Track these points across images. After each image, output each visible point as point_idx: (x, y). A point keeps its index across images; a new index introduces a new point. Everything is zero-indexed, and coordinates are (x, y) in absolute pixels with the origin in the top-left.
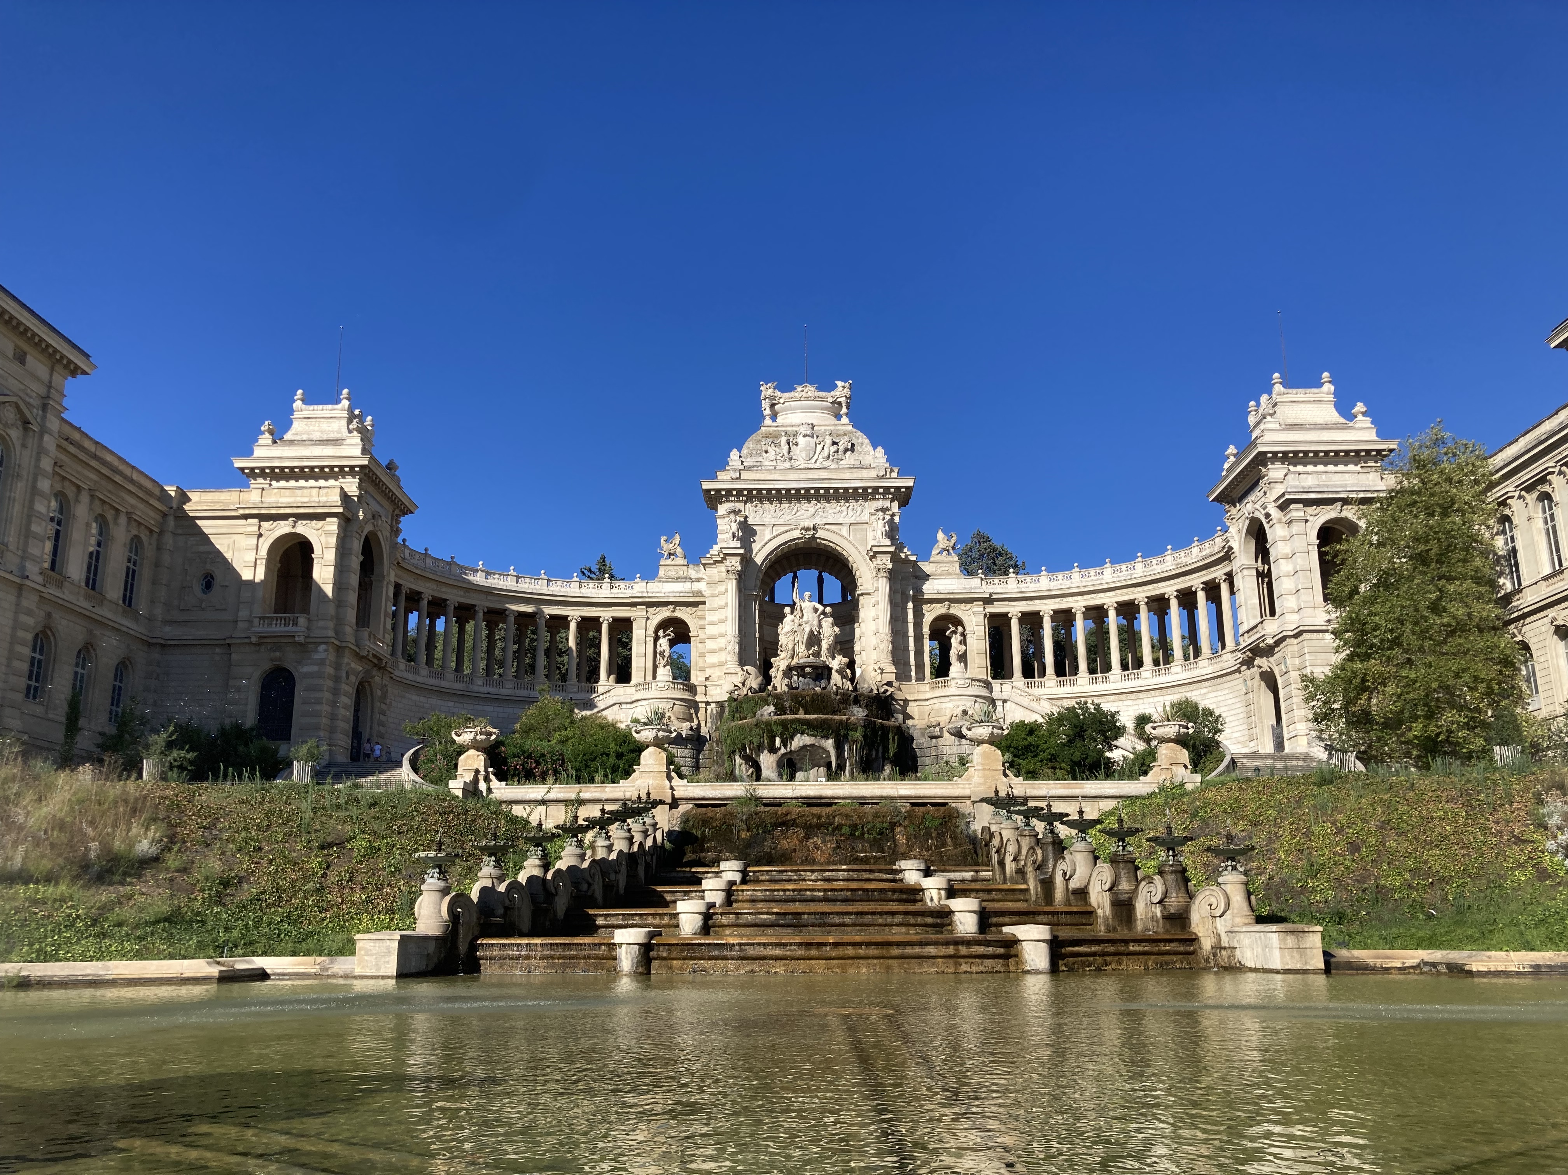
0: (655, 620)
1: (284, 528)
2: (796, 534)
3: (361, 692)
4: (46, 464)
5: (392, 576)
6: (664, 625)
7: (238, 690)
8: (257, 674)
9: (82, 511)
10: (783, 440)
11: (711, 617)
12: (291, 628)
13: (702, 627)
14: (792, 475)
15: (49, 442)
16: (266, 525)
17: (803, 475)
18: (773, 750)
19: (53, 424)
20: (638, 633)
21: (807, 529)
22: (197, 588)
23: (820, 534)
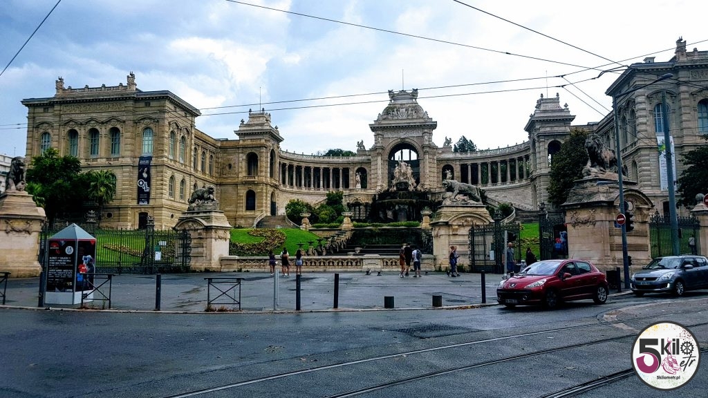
0: (356, 169)
1: (249, 151)
2: (399, 140)
3: (272, 195)
4: (193, 142)
5: (278, 160)
6: (358, 171)
7: (241, 196)
8: (245, 192)
9: (200, 152)
10: (395, 110)
11: (373, 167)
12: (253, 180)
13: (371, 171)
14: (398, 122)
15: (193, 136)
16: (244, 150)
17: (401, 122)
18: (390, 210)
19: (193, 131)
20: (351, 172)
21: (403, 139)
22: (227, 168)
23: (407, 140)
